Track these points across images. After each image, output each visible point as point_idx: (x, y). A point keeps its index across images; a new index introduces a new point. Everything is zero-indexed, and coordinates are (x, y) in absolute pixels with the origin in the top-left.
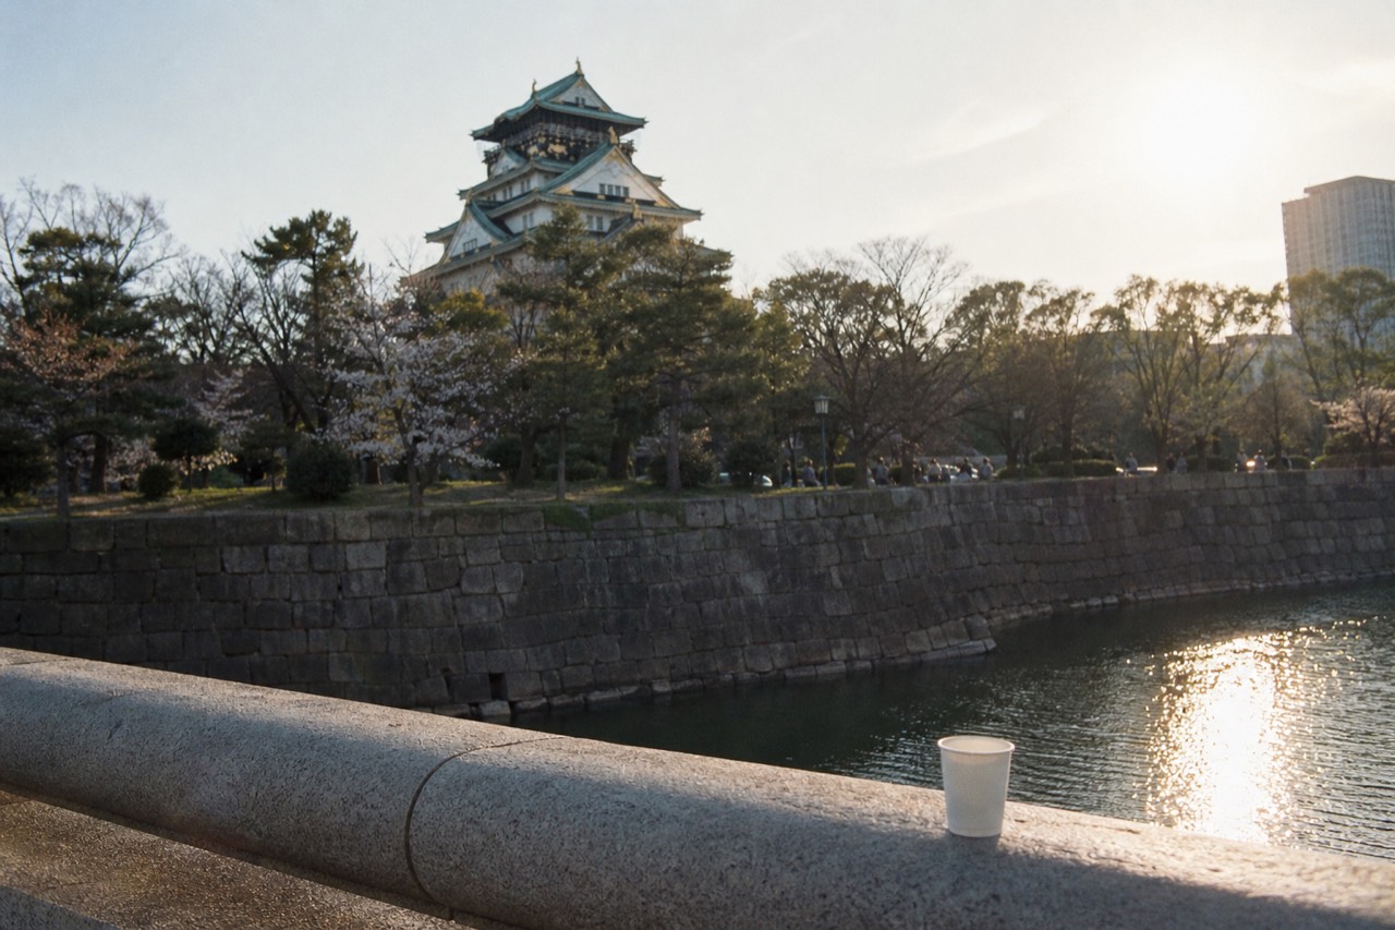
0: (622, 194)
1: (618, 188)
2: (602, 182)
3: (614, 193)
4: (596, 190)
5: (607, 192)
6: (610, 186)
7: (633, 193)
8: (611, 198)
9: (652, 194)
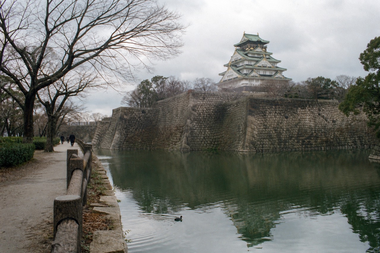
7: (239, 59)
8: (235, 61)
9: (241, 57)
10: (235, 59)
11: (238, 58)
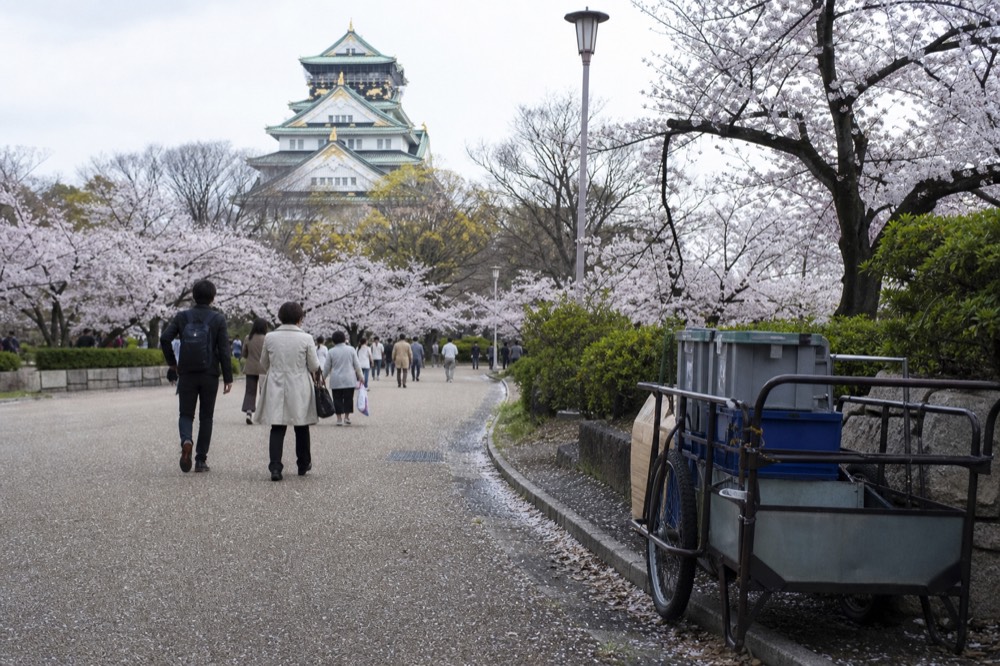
0: (347, 121)
1: (344, 117)
2: (331, 114)
3: (341, 121)
4: (326, 120)
5: (334, 121)
6: (337, 117)
7: (356, 119)
8: (338, 125)
9: (372, 118)
10: (331, 117)
11: (351, 117)
